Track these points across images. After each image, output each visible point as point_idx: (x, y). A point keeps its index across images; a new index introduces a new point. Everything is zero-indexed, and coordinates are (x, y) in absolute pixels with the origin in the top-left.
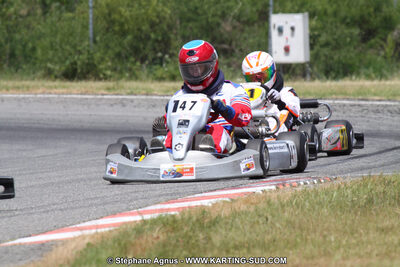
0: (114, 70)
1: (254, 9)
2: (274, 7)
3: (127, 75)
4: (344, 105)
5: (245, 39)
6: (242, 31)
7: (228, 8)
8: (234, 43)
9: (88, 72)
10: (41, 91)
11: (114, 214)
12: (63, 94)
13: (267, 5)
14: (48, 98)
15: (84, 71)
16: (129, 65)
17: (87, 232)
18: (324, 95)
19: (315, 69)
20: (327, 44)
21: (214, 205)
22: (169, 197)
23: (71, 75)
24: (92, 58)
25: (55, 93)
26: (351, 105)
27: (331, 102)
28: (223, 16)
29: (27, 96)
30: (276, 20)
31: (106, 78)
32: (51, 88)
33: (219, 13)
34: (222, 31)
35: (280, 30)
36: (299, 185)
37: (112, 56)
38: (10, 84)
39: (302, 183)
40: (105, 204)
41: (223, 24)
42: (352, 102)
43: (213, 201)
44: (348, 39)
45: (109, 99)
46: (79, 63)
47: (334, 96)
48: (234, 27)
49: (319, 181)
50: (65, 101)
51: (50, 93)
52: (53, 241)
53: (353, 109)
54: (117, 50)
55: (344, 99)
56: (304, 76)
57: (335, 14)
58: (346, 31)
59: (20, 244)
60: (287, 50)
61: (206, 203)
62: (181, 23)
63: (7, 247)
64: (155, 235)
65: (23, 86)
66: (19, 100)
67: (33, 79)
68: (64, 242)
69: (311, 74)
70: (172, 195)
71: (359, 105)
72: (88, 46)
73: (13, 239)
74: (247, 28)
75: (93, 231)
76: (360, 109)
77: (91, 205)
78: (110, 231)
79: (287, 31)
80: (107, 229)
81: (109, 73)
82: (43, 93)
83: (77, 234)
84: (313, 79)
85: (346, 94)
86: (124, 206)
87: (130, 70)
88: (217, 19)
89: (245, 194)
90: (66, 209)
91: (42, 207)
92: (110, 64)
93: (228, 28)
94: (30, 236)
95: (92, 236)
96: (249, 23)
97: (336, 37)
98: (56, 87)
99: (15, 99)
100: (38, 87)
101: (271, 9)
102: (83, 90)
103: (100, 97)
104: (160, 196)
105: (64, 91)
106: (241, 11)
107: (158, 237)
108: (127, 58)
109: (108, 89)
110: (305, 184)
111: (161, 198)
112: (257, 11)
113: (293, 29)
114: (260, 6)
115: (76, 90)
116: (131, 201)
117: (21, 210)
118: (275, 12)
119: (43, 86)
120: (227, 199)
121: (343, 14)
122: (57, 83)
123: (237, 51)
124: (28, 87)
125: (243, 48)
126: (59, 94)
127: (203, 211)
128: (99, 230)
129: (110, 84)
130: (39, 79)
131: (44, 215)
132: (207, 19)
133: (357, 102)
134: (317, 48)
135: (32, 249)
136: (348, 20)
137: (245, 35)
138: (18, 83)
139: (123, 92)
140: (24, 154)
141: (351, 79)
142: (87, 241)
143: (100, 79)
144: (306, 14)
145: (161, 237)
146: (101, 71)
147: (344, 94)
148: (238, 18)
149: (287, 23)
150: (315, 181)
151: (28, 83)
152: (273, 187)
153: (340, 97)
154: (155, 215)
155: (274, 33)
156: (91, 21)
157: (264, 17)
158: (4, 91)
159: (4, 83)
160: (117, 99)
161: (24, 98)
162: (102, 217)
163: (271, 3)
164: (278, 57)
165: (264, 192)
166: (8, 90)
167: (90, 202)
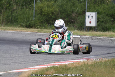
0: (40, 26)
1: (81, 11)
3: (44, 28)
4: (106, 39)
6: (78, 16)
7: (74, 10)
8: (75, 20)
9: (33, 26)
10: (19, 31)
11: (39, 65)
12: (25, 32)
14: (21, 33)
16: (44, 25)
17: (32, 70)
18: (101, 36)
20: (102, 22)
21: (69, 64)
22: (56, 61)
27: (102, 38)
30: (88, 14)
31: (38, 28)
32: (22, 30)
33: (71, 11)
34: (72, 16)
35: (89, 17)
36: (93, 60)
37: (40, 22)
38: (10, 28)
39: (94, 59)
40: (37, 62)
41: (72, 14)
42: (109, 38)
43: (68, 63)
45: (39, 34)
47: (103, 36)
49: (99, 59)
50: (26, 34)
51: (21, 31)
52: (22, 72)
53: (109, 40)
55: (106, 37)
56: (95, 30)
58: (108, 18)
59: (12, 72)
60: (90, 22)
61: (67, 63)
63: (8, 73)
64: (52, 71)
65: (14, 29)
66: (13, 33)
67: (17, 27)
68: (25, 72)
71: (111, 39)
73: (10, 71)
75: (34, 69)
76: (111, 40)
77: (33, 62)
78: (39, 70)
80: (38, 69)
81: (39, 27)
82: (20, 31)
83: (29, 70)
84: (97, 31)
85: (107, 36)
86: (43, 63)
87: (45, 26)
88: (70, 13)
90: (26, 63)
91: (19, 62)
92: (39, 24)
93: (74, 15)
94: (15, 70)
95: (33, 71)
96: (80, 14)
97: (105, 20)
98: (23, 30)
99: (11, 32)
100: (18, 29)
102: (31, 31)
103: (36, 33)
104: (53, 61)
105: (26, 31)
106: (78, 11)
107: (52, 72)
108: (44, 23)
109: (38, 31)
110: (95, 60)
111: (53, 62)
112: (82, 11)
113: (92, 16)
114: (83, 10)
115: (29, 31)
116: (44, 62)
117: (13, 63)
118: (88, 12)
119: (20, 29)
120: (73, 63)
122: (24, 29)
123: (76, 22)
124: (15, 29)
125: (78, 21)
126: (24, 32)
127: (66, 65)
128: (35, 69)
129: (39, 30)
130: (19, 27)
131: (19, 64)
132: (68, 13)
134: (99, 23)
135: (16, 74)
137: (78, 18)
138: (12, 28)
139: (43, 32)
140: (13, 48)
141: (108, 32)
142: (32, 72)
143: (36, 28)
144: (96, 12)
146: (36, 26)
147: (106, 36)
148: (76, 13)
149: (90, 15)
150: (98, 59)
152: (86, 60)
153: (105, 36)
154: (52, 66)
155: (87, 18)
157: (84, 13)
158: (8, 30)
159: (8, 28)
160: (41, 34)
161: (14, 32)
162: (36, 66)
163: (86, 9)
164: (88, 24)
165: (83, 61)
166: (9, 30)
167: (33, 61)
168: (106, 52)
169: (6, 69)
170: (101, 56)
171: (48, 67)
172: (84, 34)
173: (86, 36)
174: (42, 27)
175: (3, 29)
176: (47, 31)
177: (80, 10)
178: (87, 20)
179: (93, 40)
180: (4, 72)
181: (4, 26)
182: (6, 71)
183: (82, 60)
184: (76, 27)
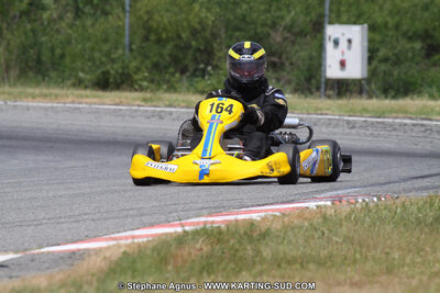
0: (152, 81)
1: (308, 19)
2: (330, 17)
3: (165, 87)
4: (405, 125)
5: (297, 52)
6: (293, 43)
7: (279, 17)
8: (284, 56)
9: (122, 82)
10: (70, 99)
11: (152, 225)
12: (95, 103)
13: (322, 16)
14: (78, 109)
15: (119, 81)
16: (167, 76)
17: (123, 242)
18: (383, 113)
19: (373, 86)
20: (386, 60)
21: (264, 219)
22: (212, 210)
23: (104, 84)
24: (127, 67)
25: (86, 103)
26: (414, 125)
27: (391, 120)
28: (274, 26)
29: (55, 105)
30: (332, 31)
31: (142, 89)
32: (81, 96)
33: (269, 22)
34: (272, 41)
35: (336, 43)
36: (357, 202)
37: (149, 66)
38: (37, 91)
39: (360, 200)
40: (141, 215)
41: (273, 34)
42: (414, 122)
43: (263, 214)
44: (410, 55)
45: (146, 111)
46: (112, 72)
47: (394, 115)
48: (285, 39)
49: (379, 199)
50: (97, 111)
51: (81, 103)
52: (85, 249)
53: (416, 129)
54: (155, 60)
55: (404, 118)
56: (361, 92)
57: (397, 27)
58: (408, 46)
59: (49, 253)
60: (343, 64)
61: (255, 216)
62: (226, 32)
63: (34, 255)
64: (198, 246)
65: (51, 95)
66: (46, 109)
67: (63, 88)
68: (97, 251)
69: (368, 92)
70: (215, 208)
71: (422, 125)
72: (124, 54)
73: (41, 247)
74: (299, 40)
75: (130, 241)
76: (423, 129)
77: (127, 216)
78: (149, 241)
79: (343, 44)
80: (145, 240)
81: (145, 84)
82: (73, 102)
83: (112, 243)
84: (370, 97)
85: (407, 112)
86: (163, 218)
87: (168, 81)
88: (266, 29)
89: (297, 208)
90: (99, 219)
91: (72, 216)
92: (146, 74)
93: (279, 39)
94: (59, 245)
95: (128, 246)
96: (302, 34)
97: (396, 51)
98: (87, 97)
99: (42, 108)
100: (67, 96)
101: (327, 19)
102: (117, 100)
103: (136, 108)
104: (202, 208)
105: (96, 100)
106: (293, 21)
107: (201, 249)
108: (166, 68)
109: (145, 100)
110: (364, 201)
111: (204, 211)
112: (311, 21)
113: (350, 41)
114: (313, 15)
116: (170, 213)
117: (49, 219)
118: (330, 23)
119: (73, 94)
120: (278, 214)
121: (405, 28)
122: (88, 92)
123: (287, 64)
124: (56, 96)
125: (294, 60)
126: (90, 104)
127: (251, 224)
128: (136, 241)
129: (148, 95)
130: (68, 87)
131: (75, 225)
132: (256, 29)
133: (419, 122)
134: (375, 63)
135: (62, 258)
136: (410, 34)
137: (297, 47)
138: (45, 91)
139: (161, 103)
141: (412, 99)
142: (122, 250)
143: (136, 90)
144: (366, 26)
145: (205, 249)
146: (136, 81)
147: (405, 112)
148: (289, 28)
149: (343, 34)
150: (375, 199)
151: (56, 91)
152: (329, 203)
153: (400, 115)
155: (329, 46)
156: (127, 27)
157: (318, 28)
158: (30, 99)
159: (30, 90)
160: (154, 111)
161: (52, 107)
162: (138, 229)
163: (327, 12)
164: (332, 71)
165: (317, 207)
166: (34, 97)
167: (125, 213)
168: (404, 174)
169: (23, 244)
170: (385, 187)
171: (185, 232)
172: (318, 109)
173: (326, 114)
174: (159, 84)
175: (9, 94)
176: (176, 100)
177: (301, 18)
178: (332, 57)
179: (354, 131)
180: (16, 252)
181: (14, 85)
182: (26, 250)
183: (312, 205)
184: (289, 82)
